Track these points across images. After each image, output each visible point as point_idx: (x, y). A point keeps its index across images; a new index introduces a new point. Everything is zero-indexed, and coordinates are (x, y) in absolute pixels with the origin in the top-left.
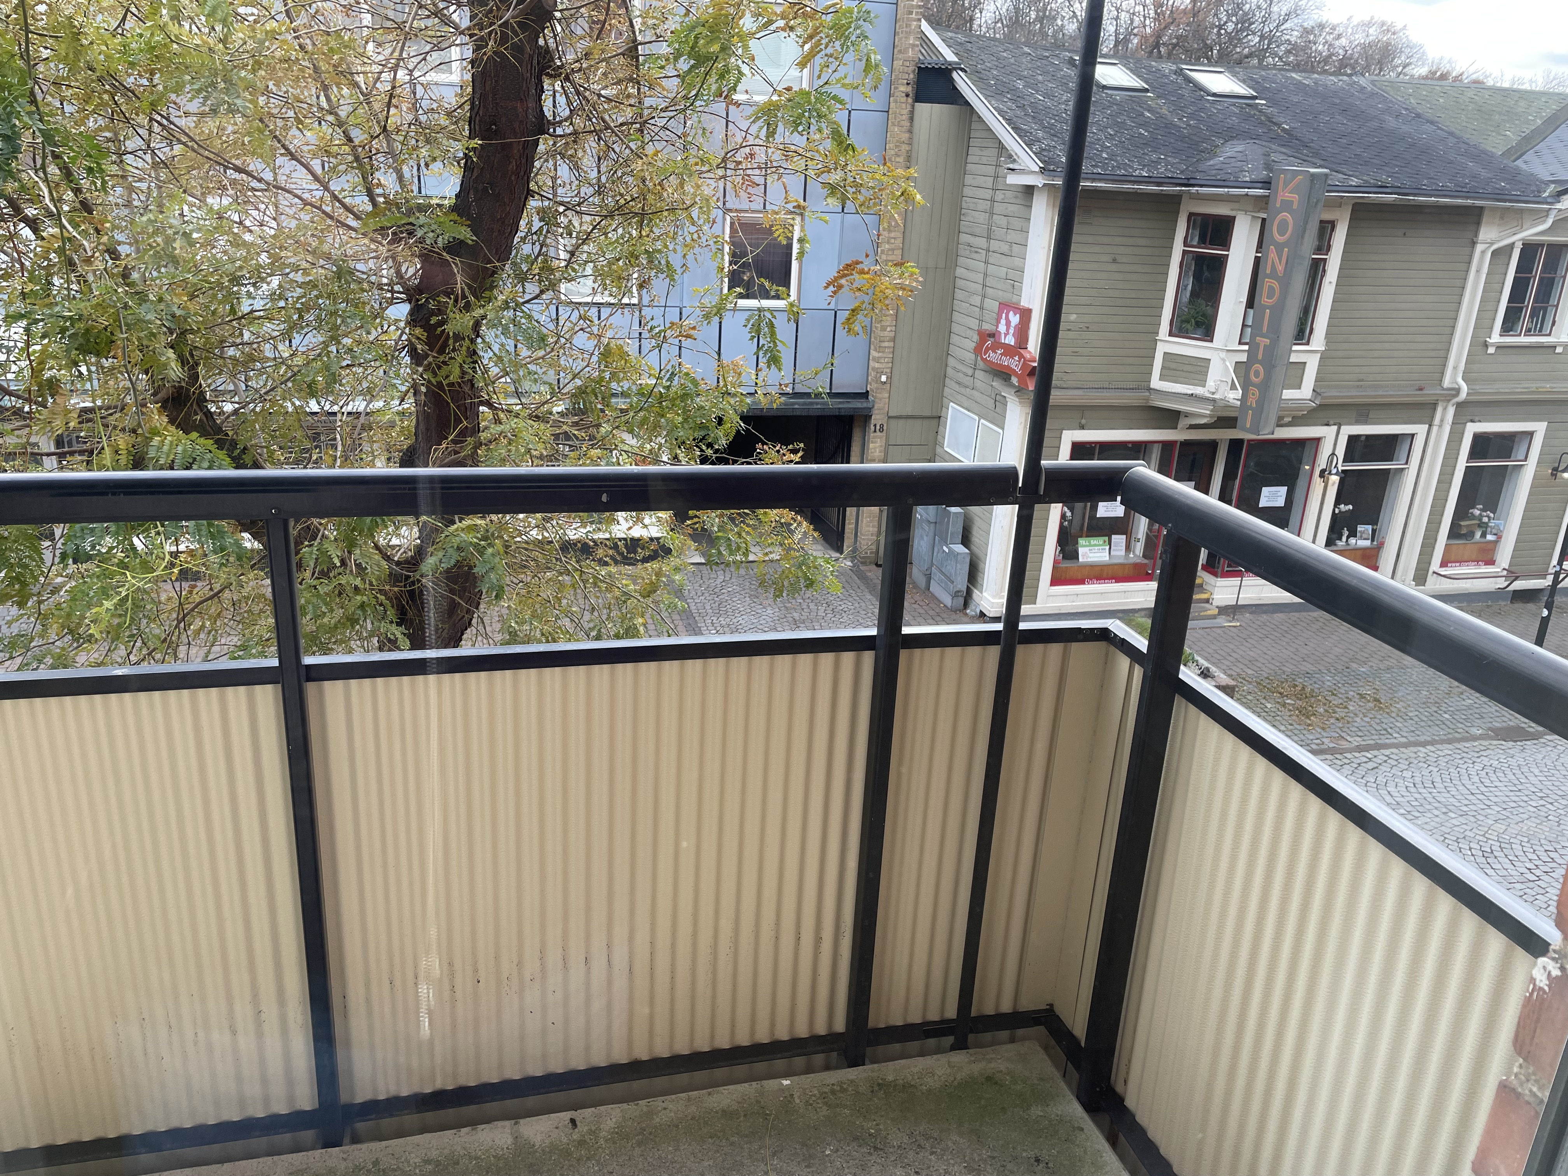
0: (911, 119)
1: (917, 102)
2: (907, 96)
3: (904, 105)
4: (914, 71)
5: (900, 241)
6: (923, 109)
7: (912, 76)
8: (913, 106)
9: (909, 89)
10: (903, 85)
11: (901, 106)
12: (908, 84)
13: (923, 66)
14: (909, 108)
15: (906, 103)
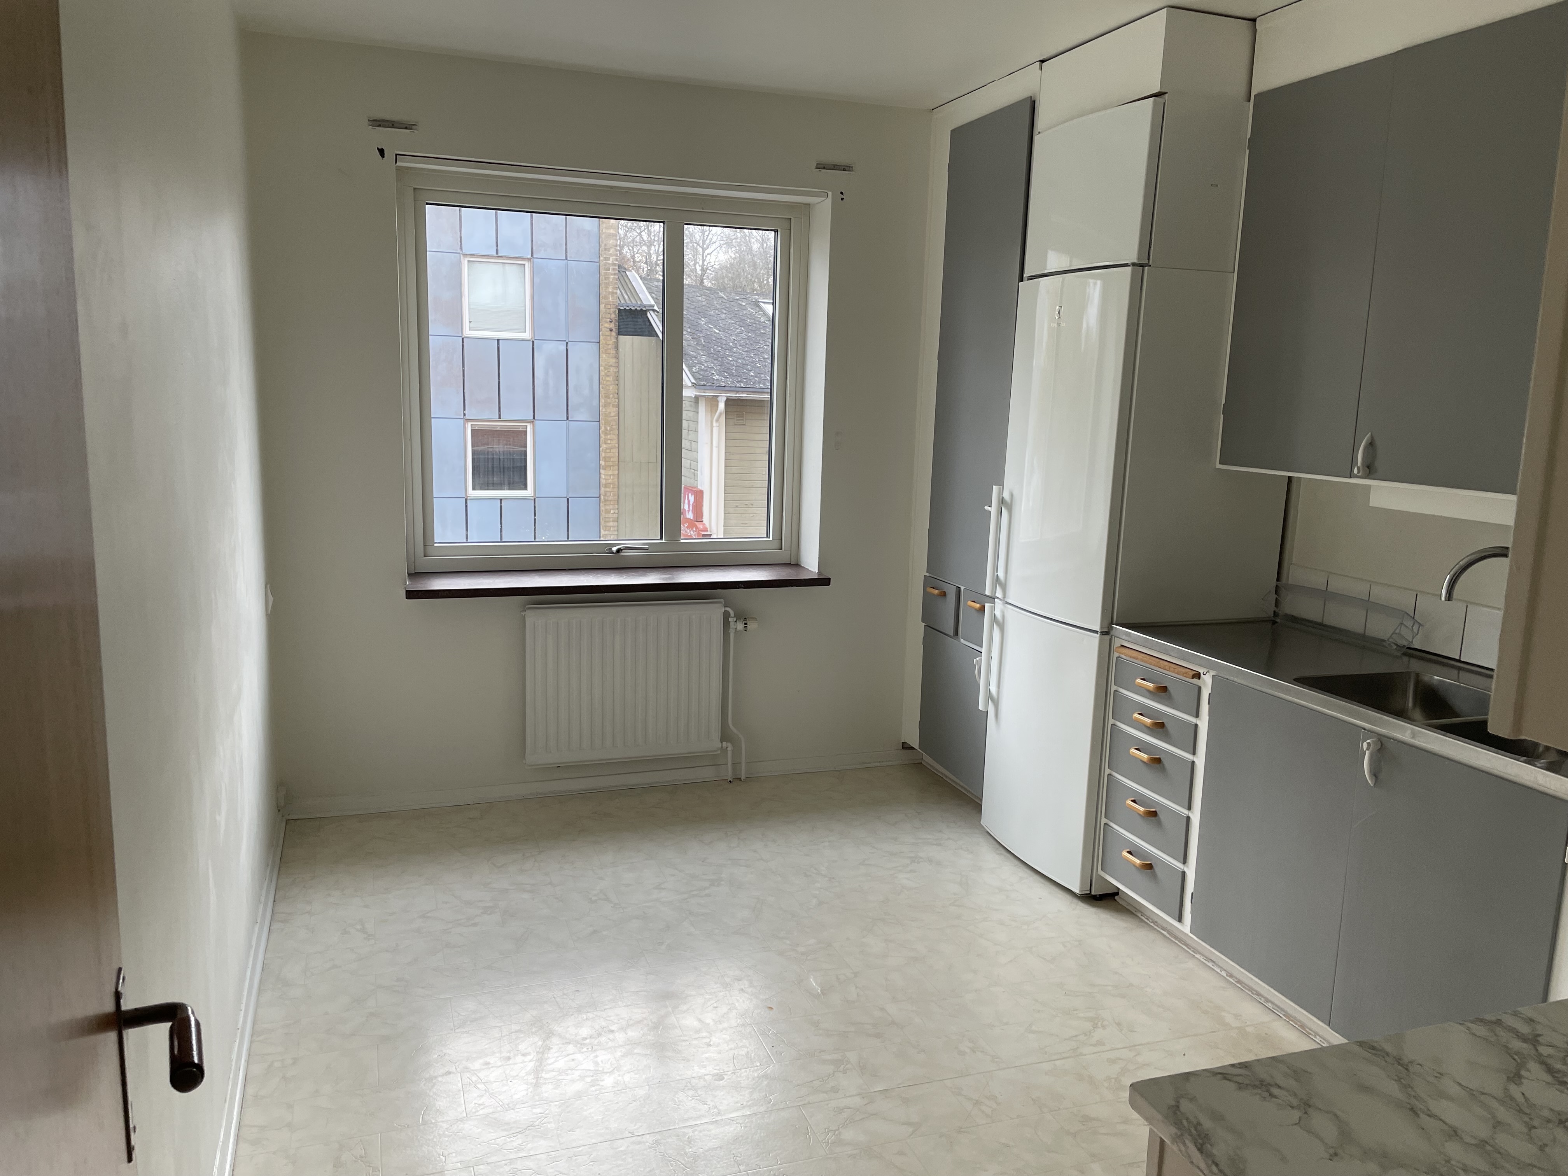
0: (617, 348)
1: (619, 335)
2: (611, 330)
3: (609, 338)
4: (615, 312)
5: (615, 442)
6: (626, 340)
7: (613, 316)
8: (617, 339)
9: (612, 325)
10: (607, 322)
11: (608, 338)
12: (611, 322)
13: (622, 308)
14: (614, 340)
15: (611, 336)
